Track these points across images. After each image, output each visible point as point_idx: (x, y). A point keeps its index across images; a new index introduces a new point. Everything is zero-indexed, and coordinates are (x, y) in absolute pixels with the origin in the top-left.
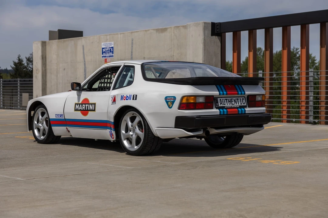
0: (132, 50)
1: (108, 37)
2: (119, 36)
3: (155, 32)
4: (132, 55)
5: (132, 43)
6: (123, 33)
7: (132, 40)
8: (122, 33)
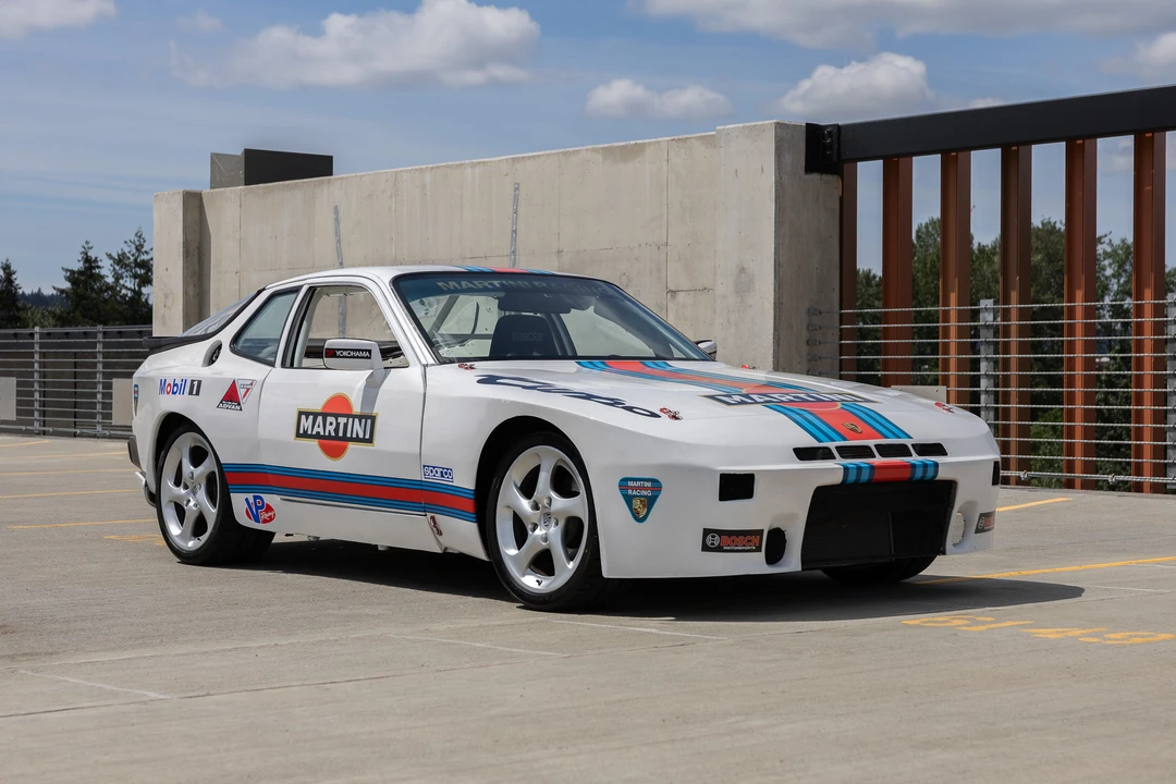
0: (515, 222)
1: (428, 177)
2: (469, 172)
3: (599, 157)
4: (514, 240)
5: (516, 199)
6: (484, 163)
7: (517, 189)
8: (479, 163)
